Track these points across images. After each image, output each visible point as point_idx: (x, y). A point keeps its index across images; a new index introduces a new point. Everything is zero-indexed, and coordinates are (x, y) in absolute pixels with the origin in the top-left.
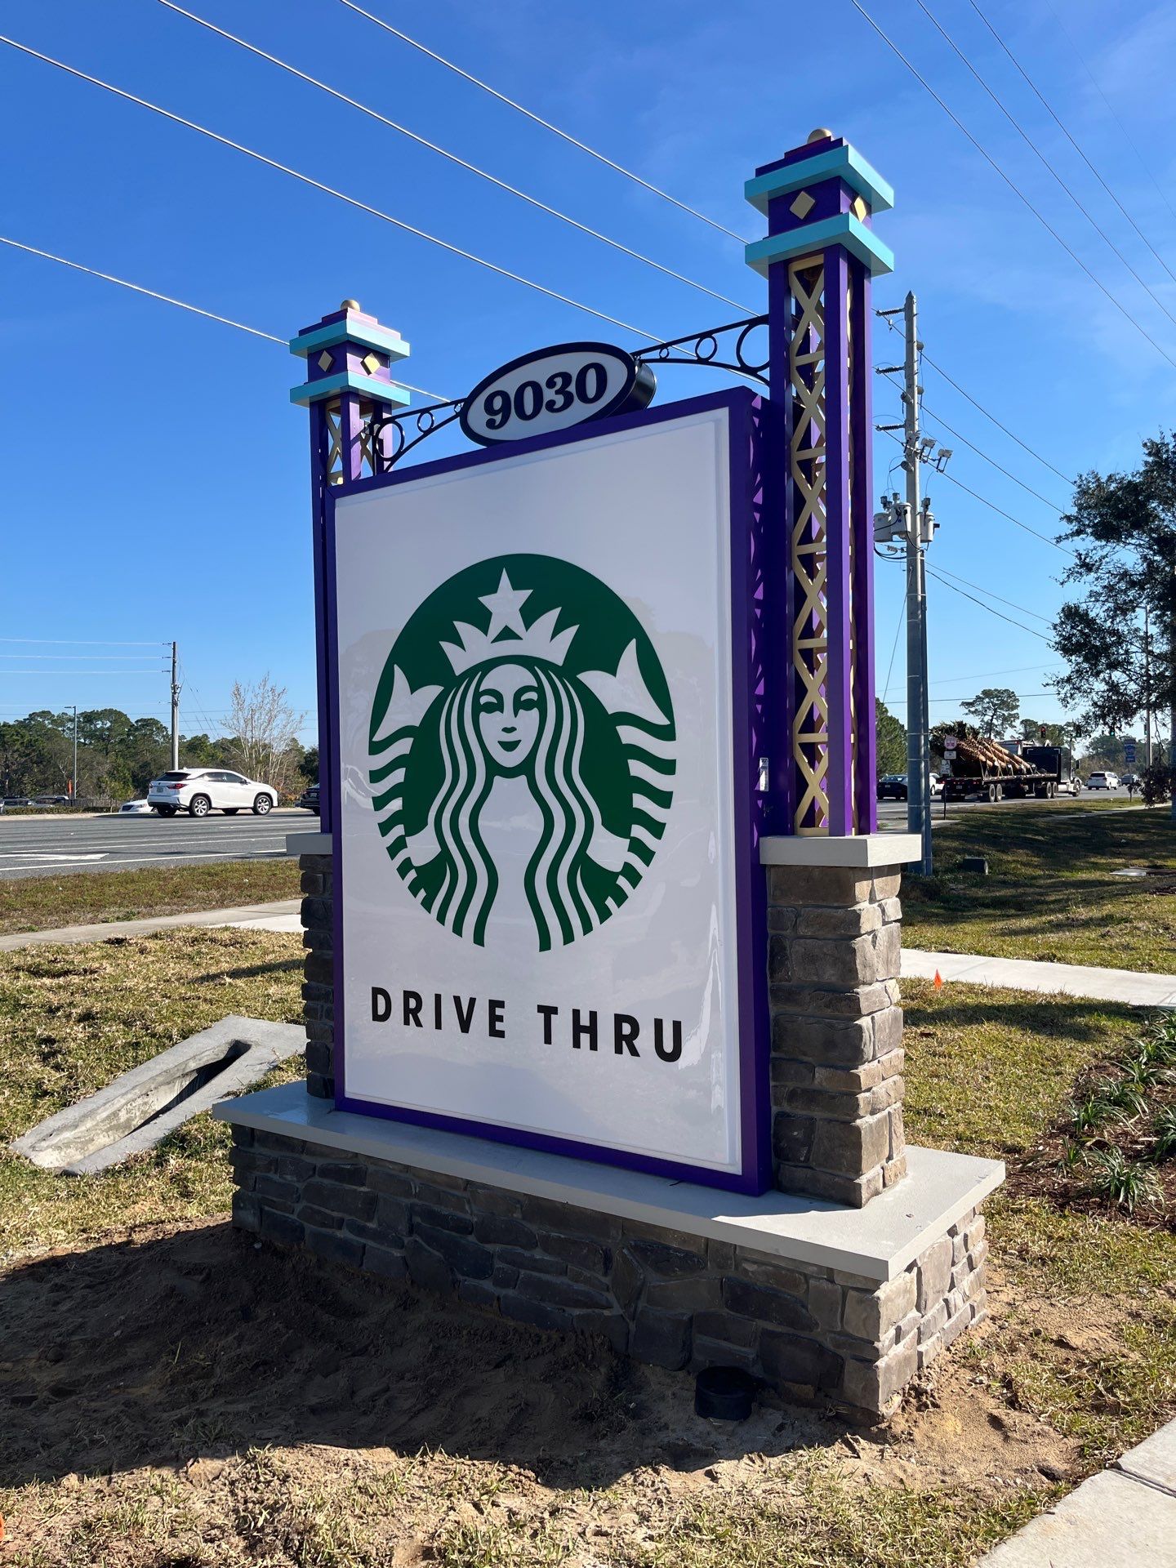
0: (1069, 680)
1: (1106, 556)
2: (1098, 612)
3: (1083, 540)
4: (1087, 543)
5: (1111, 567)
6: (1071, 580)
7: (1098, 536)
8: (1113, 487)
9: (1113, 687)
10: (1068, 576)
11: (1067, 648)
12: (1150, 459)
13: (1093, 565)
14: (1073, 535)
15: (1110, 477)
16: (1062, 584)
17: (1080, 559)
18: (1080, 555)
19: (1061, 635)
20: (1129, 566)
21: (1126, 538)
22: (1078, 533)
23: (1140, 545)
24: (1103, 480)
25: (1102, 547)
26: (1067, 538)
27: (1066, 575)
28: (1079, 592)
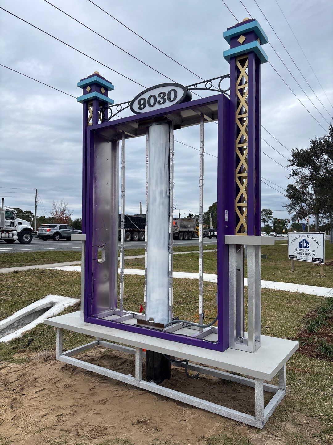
0: (290, 206)
1: (300, 171)
2: (298, 187)
3: (294, 167)
4: (295, 167)
5: (302, 174)
6: (291, 177)
7: (298, 166)
8: (302, 152)
9: (302, 208)
10: (290, 176)
11: (289, 197)
12: (312, 145)
13: (297, 173)
14: (291, 165)
15: (301, 150)
16: (288, 178)
17: (293, 172)
18: (294, 170)
19: (288, 193)
20: (307, 174)
21: (306, 166)
22: (293, 165)
23: (310, 169)
24: (300, 150)
25: (299, 169)
26: (290, 166)
27: (289, 176)
28: (293, 181)
